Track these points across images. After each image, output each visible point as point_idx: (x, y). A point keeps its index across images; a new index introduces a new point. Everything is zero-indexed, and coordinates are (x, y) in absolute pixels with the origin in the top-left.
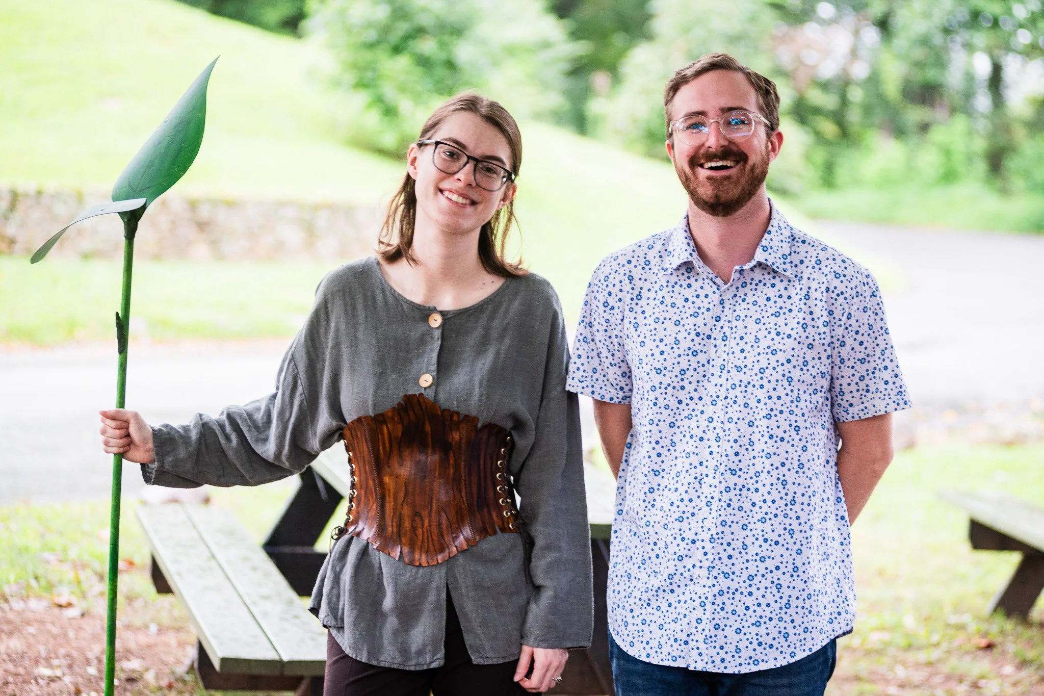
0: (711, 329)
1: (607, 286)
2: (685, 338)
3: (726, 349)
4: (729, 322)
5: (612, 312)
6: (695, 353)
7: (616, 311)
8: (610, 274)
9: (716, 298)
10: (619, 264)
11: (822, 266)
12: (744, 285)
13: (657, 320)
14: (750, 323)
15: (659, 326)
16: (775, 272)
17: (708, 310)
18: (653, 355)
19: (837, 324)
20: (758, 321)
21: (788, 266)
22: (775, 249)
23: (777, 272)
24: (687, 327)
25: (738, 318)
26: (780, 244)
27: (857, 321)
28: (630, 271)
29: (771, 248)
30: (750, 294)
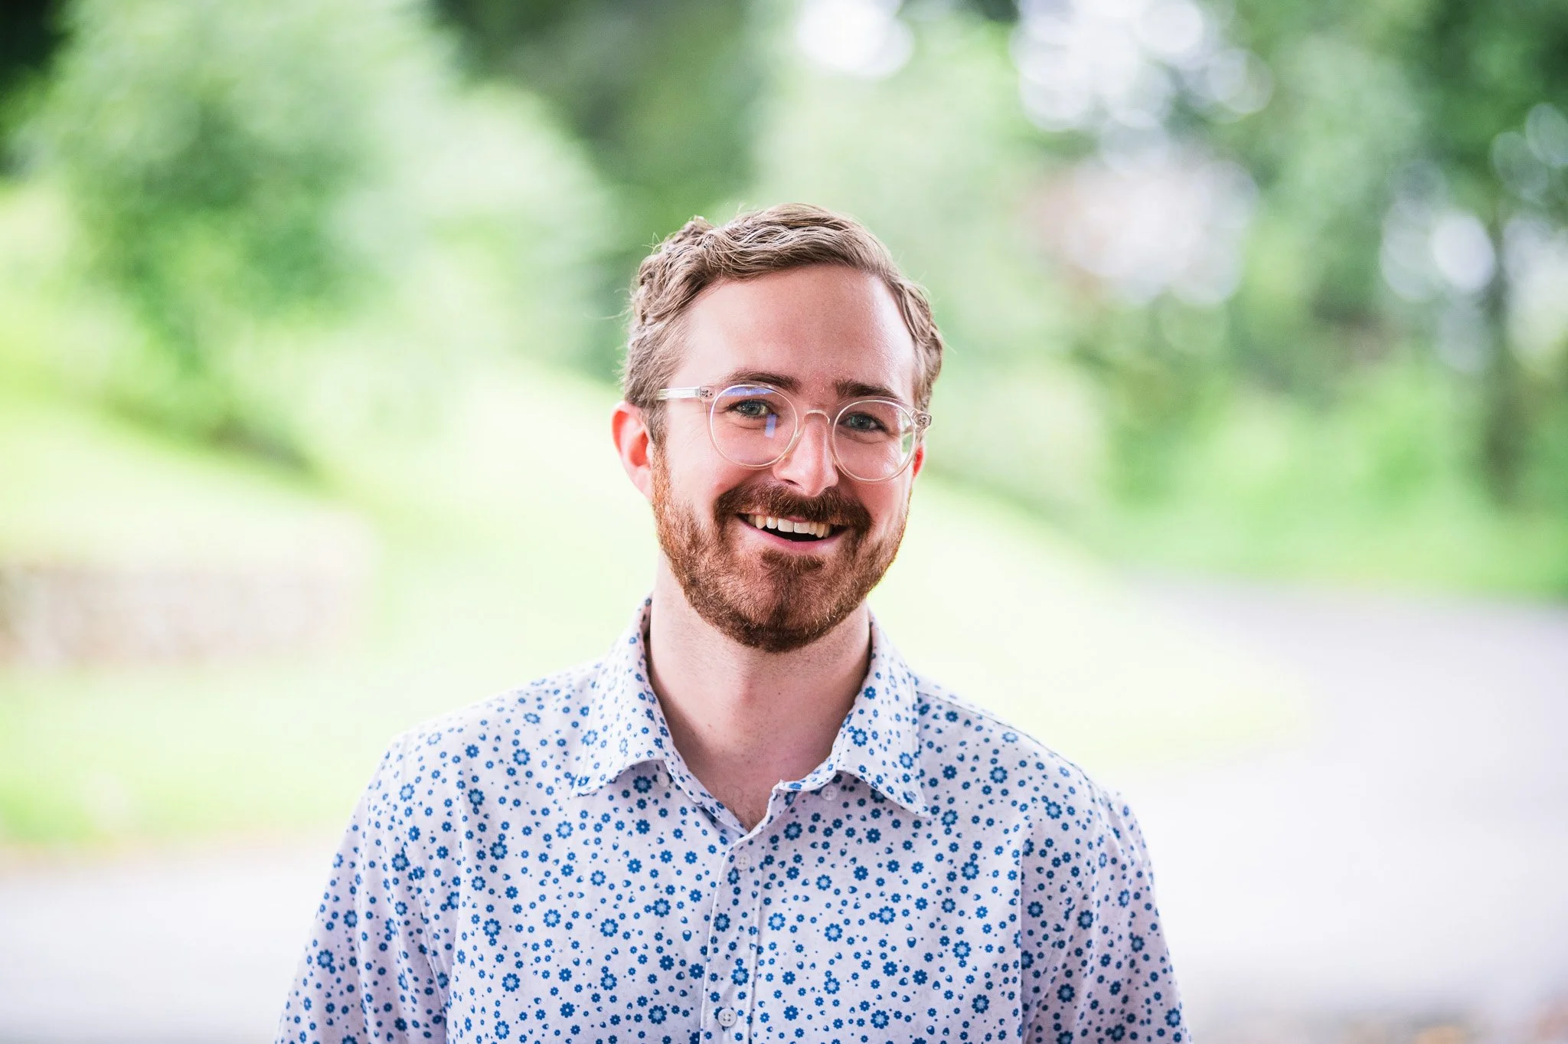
0: (704, 951)
1: (409, 812)
2: (632, 971)
3: (745, 1005)
4: (752, 931)
5: (416, 883)
6: (658, 1015)
7: (430, 881)
8: (418, 780)
9: (718, 867)
10: (443, 755)
11: (1011, 784)
12: (793, 831)
13: (552, 919)
14: (812, 936)
15: (558, 934)
16: (880, 799)
17: (696, 896)
18: (541, 1015)
19: (1051, 941)
20: (833, 933)
21: (914, 786)
22: (883, 739)
23: (883, 799)
24: (636, 941)
25: (777, 922)
26: (894, 726)
27: (1105, 930)
28: (475, 779)
29: (875, 735)
30: (810, 857)
